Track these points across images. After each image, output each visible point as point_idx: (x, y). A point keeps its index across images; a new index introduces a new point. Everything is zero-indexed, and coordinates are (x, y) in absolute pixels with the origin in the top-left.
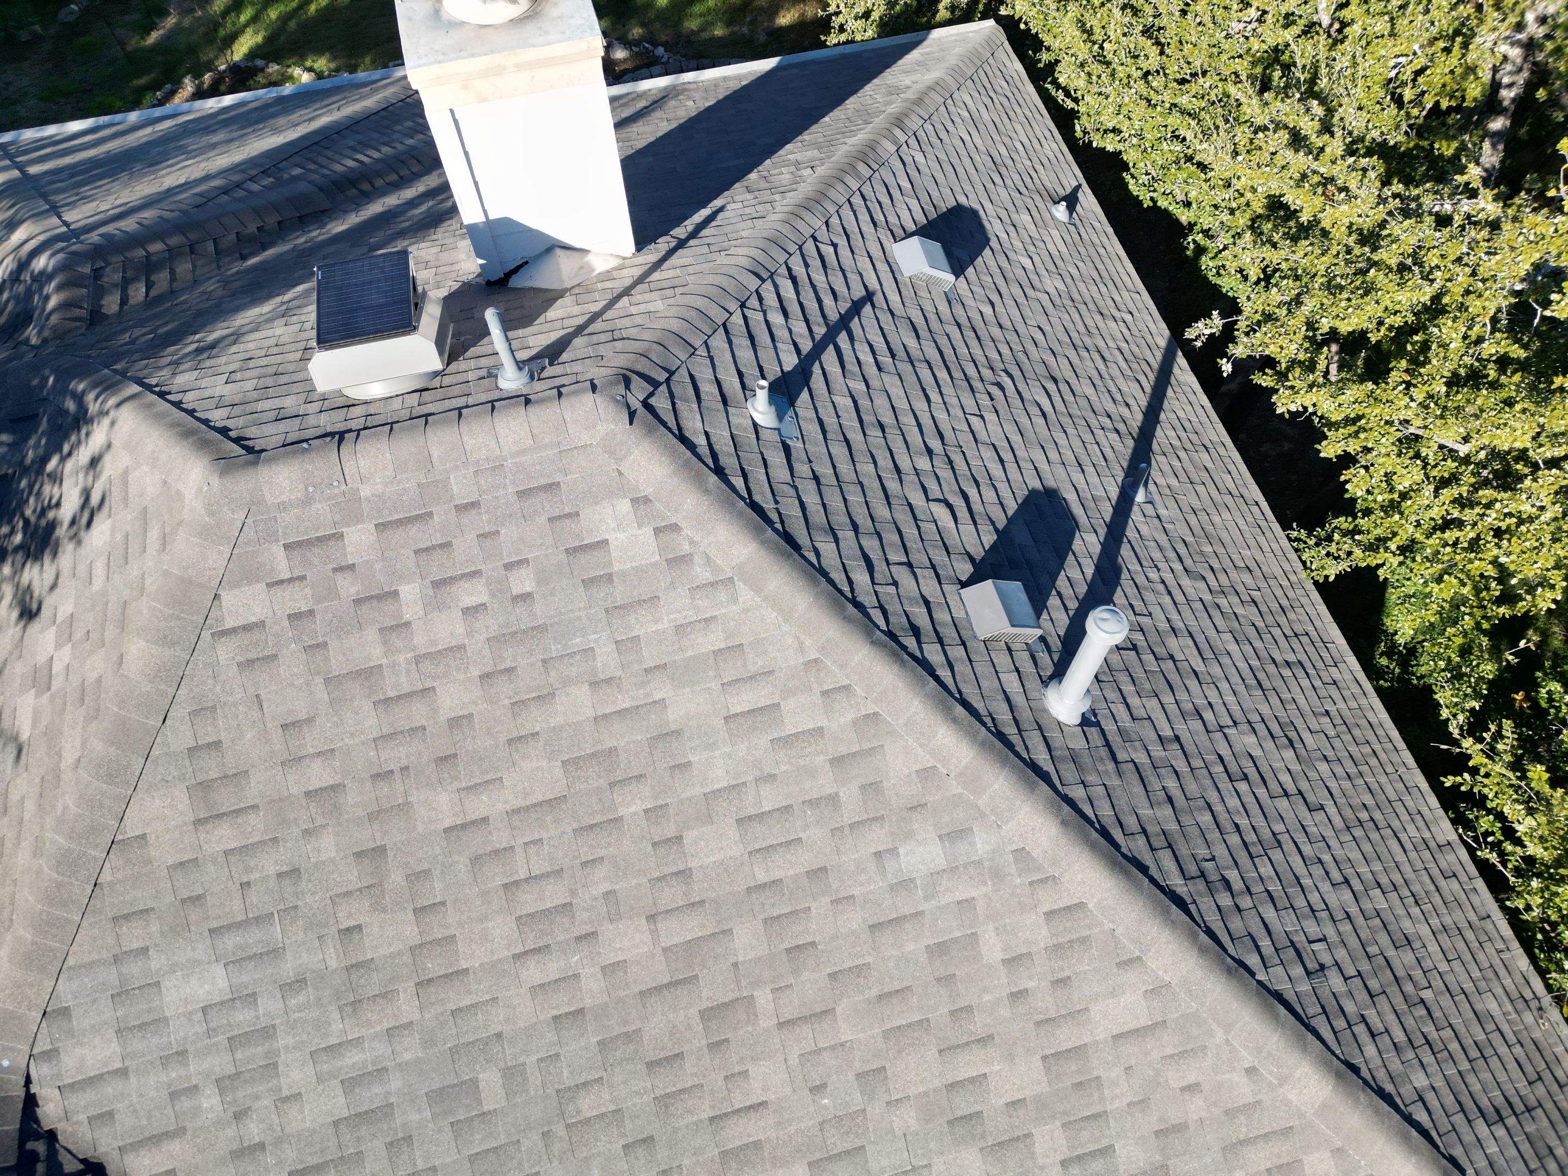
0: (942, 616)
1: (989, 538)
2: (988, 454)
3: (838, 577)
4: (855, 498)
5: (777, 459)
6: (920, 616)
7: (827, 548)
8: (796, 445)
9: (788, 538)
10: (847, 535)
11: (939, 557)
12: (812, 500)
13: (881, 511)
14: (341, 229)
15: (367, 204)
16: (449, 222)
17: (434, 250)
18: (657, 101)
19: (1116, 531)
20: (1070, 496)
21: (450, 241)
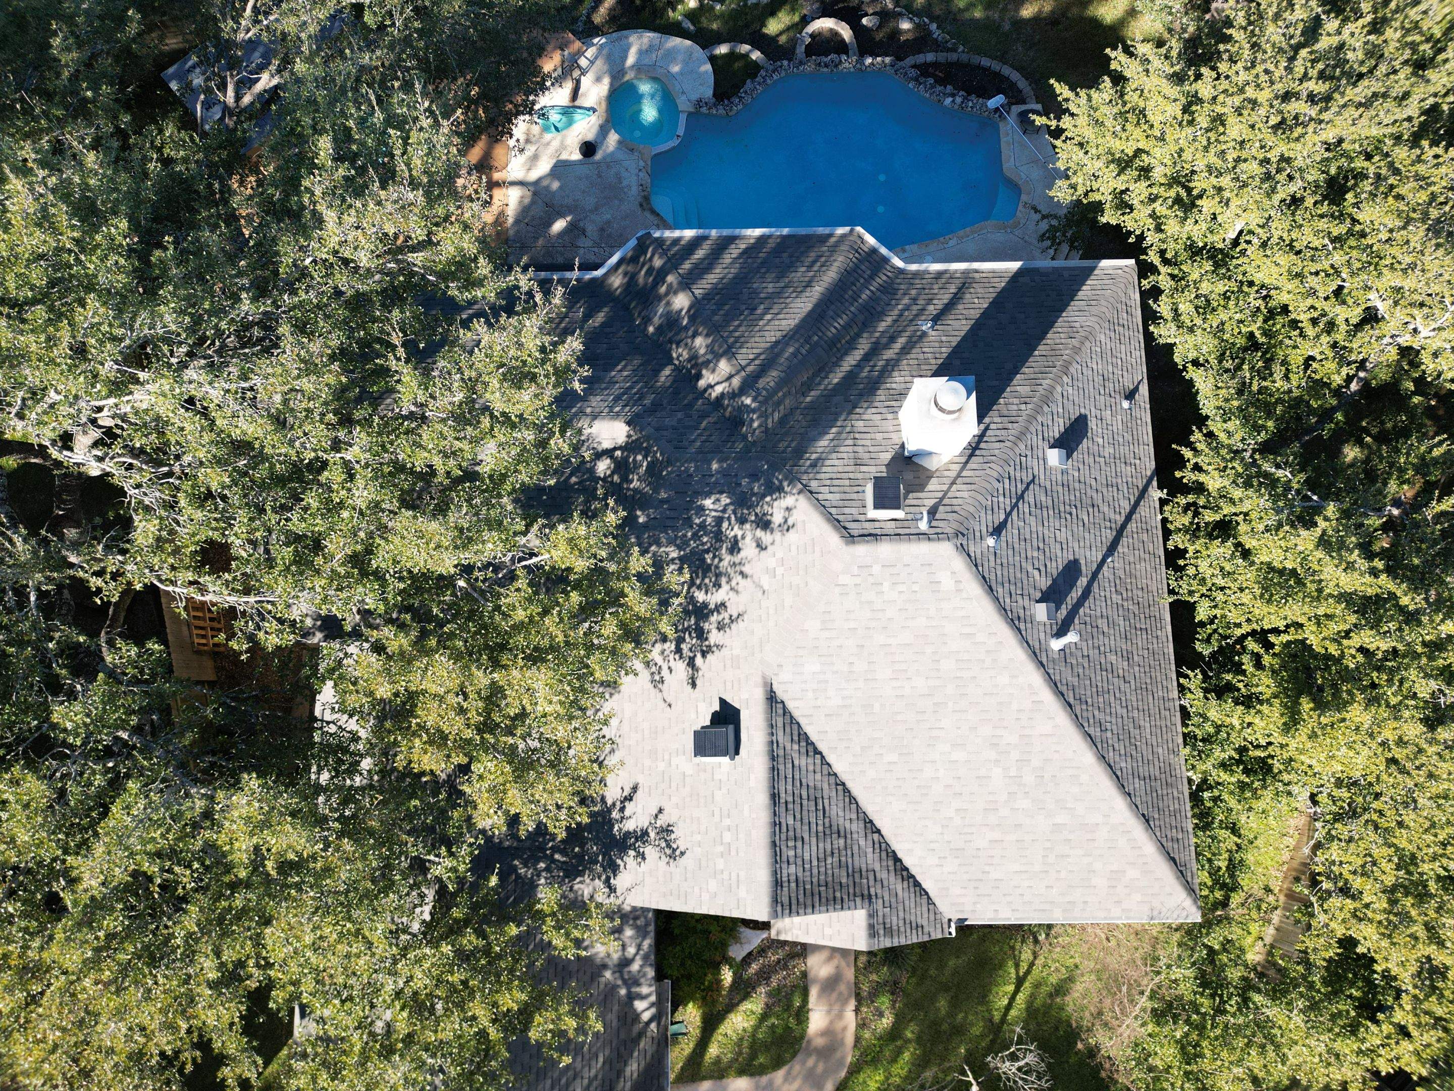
0: (1028, 614)
1: (1049, 582)
2: (1058, 546)
3: (1002, 600)
4: (1011, 571)
5: (992, 558)
6: (1022, 614)
7: (1000, 590)
8: (998, 551)
9: (990, 588)
10: (1006, 584)
11: (1032, 591)
12: (999, 572)
13: (1019, 575)
14: (836, 381)
15: (841, 359)
16: (879, 392)
17: (879, 417)
18: (960, 289)
19: (1095, 575)
20: (1082, 562)
21: (884, 410)
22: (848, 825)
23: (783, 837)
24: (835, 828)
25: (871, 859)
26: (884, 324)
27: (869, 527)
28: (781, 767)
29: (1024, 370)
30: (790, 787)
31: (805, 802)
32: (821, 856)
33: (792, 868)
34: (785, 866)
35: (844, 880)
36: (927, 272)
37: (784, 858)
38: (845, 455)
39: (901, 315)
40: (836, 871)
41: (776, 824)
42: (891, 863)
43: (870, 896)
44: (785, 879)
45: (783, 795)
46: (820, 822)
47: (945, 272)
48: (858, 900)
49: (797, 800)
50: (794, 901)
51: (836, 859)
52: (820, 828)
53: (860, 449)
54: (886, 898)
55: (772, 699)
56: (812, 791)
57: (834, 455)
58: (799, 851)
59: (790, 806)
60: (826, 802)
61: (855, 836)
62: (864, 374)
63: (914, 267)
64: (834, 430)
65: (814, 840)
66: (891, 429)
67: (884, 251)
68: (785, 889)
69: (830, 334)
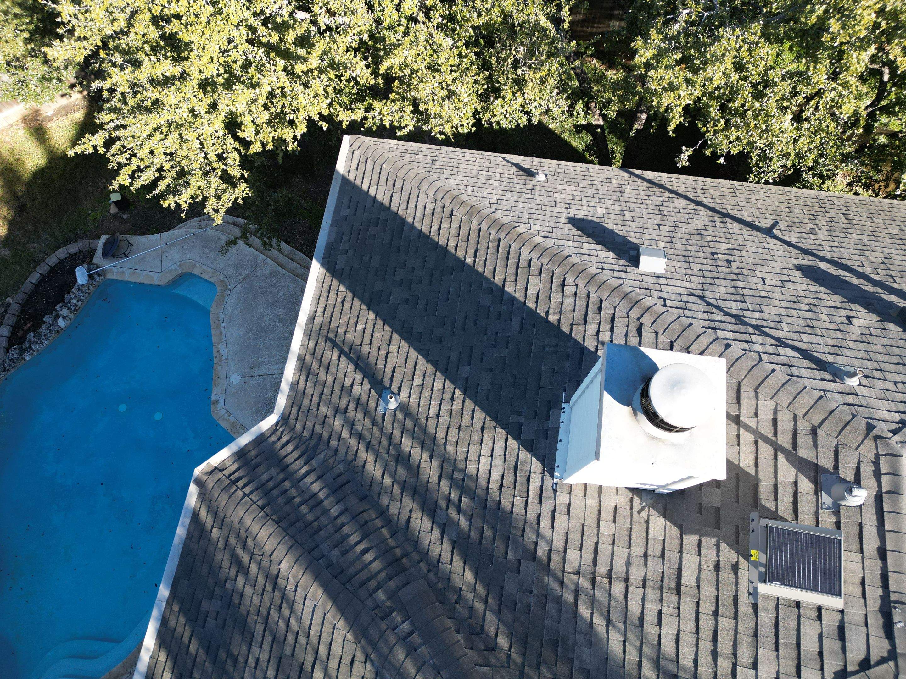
1: (860, 308)
2: (790, 286)
14: (469, 576)
15: (425, 555)
16: (506, 503)
17: (561, 519)
18: (335, 345)
21: (547, 507)
26: (370, 466)
29: (498, 279)
36: (294, 386)
38: (651, 609)
39: (360, 437)
47: (301, 359)
53: (636, 574)
57: (651, 630)
62: (463, 522)
63: (282, 401)
64: (584, 611)
66: (592, 502)
67: (245, 440)
69: (376, 566)
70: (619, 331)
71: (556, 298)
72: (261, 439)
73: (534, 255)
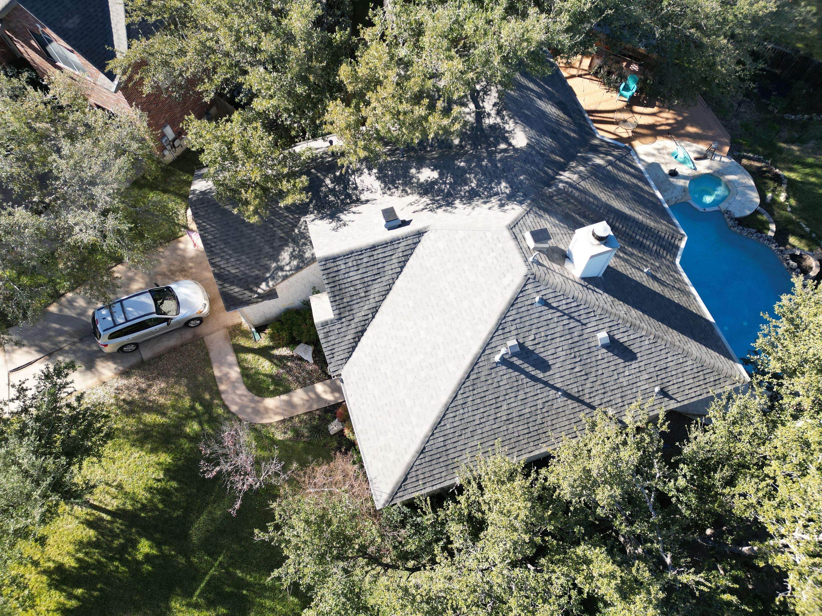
0: (509, 335)
1: (531, 348)
2: (553, 351)
3: (509, 314)
4: (528, 318)
6: (507, 330)
8: (534, 306)
10: (518, 316)
12: (523, 309)
18: (678, 289)
19: (546, 384)
20: (551, 372)
22: (372, 296)
23: (357, 258)
24: (368, 288)
25: (359, 316)
27: (519, 236)
28: (389, 248)
29: (647, 316)
30: (381, 256)
31: (376, 267)
32: (353, 283)
33: (343, 267)
34: (343, 261)
35: (345, 300)
36: (681, 275)
37: (347, 261)
40: (348, 294)
41: (361, 251)
42: (360, 329)
43: (341, 319)
44: (338, 263)
45: (376, 252)
46: (369, 279)
48: (337, 312)
49: (376, 263)
50: (328, 271)
51: (354, 293)
52: (366, 279)
54: (342, 330)
55: (420, 234)
56: (382, 270)
58: (352, 269)
59: (372, 258)
60: (379, 280)
61: (368, 302)
63: (680, 268)
65: (359, 277)
67: (680, 253)
68: (333, 265)
69: (617, 224)
70: (601, 299)
71: (625, 309)
72: (675, 256)
73: (641, 325)
